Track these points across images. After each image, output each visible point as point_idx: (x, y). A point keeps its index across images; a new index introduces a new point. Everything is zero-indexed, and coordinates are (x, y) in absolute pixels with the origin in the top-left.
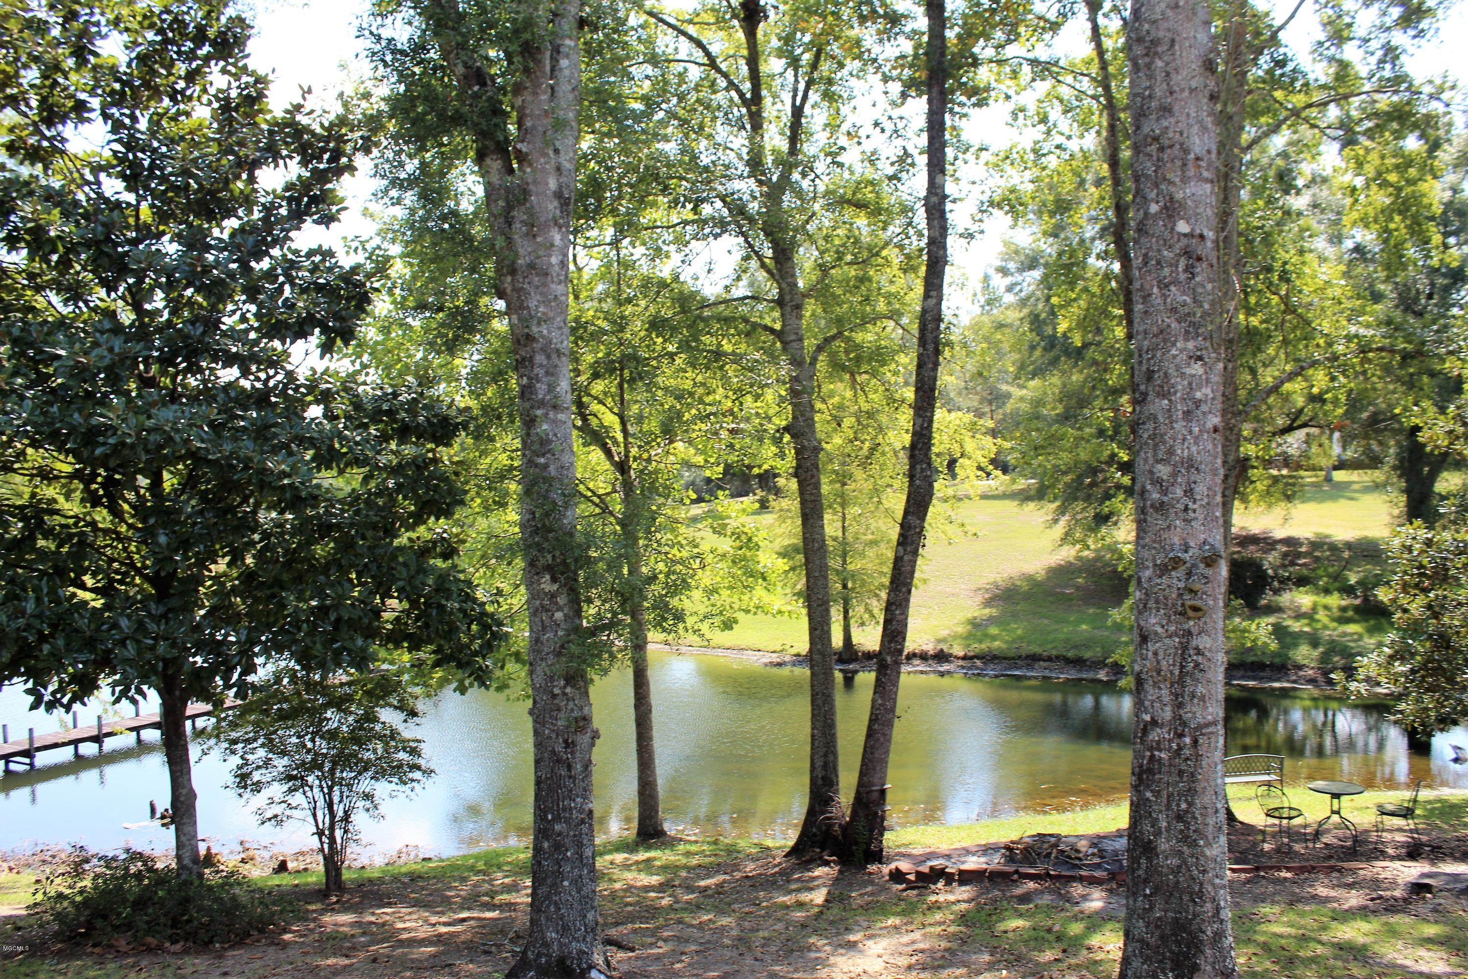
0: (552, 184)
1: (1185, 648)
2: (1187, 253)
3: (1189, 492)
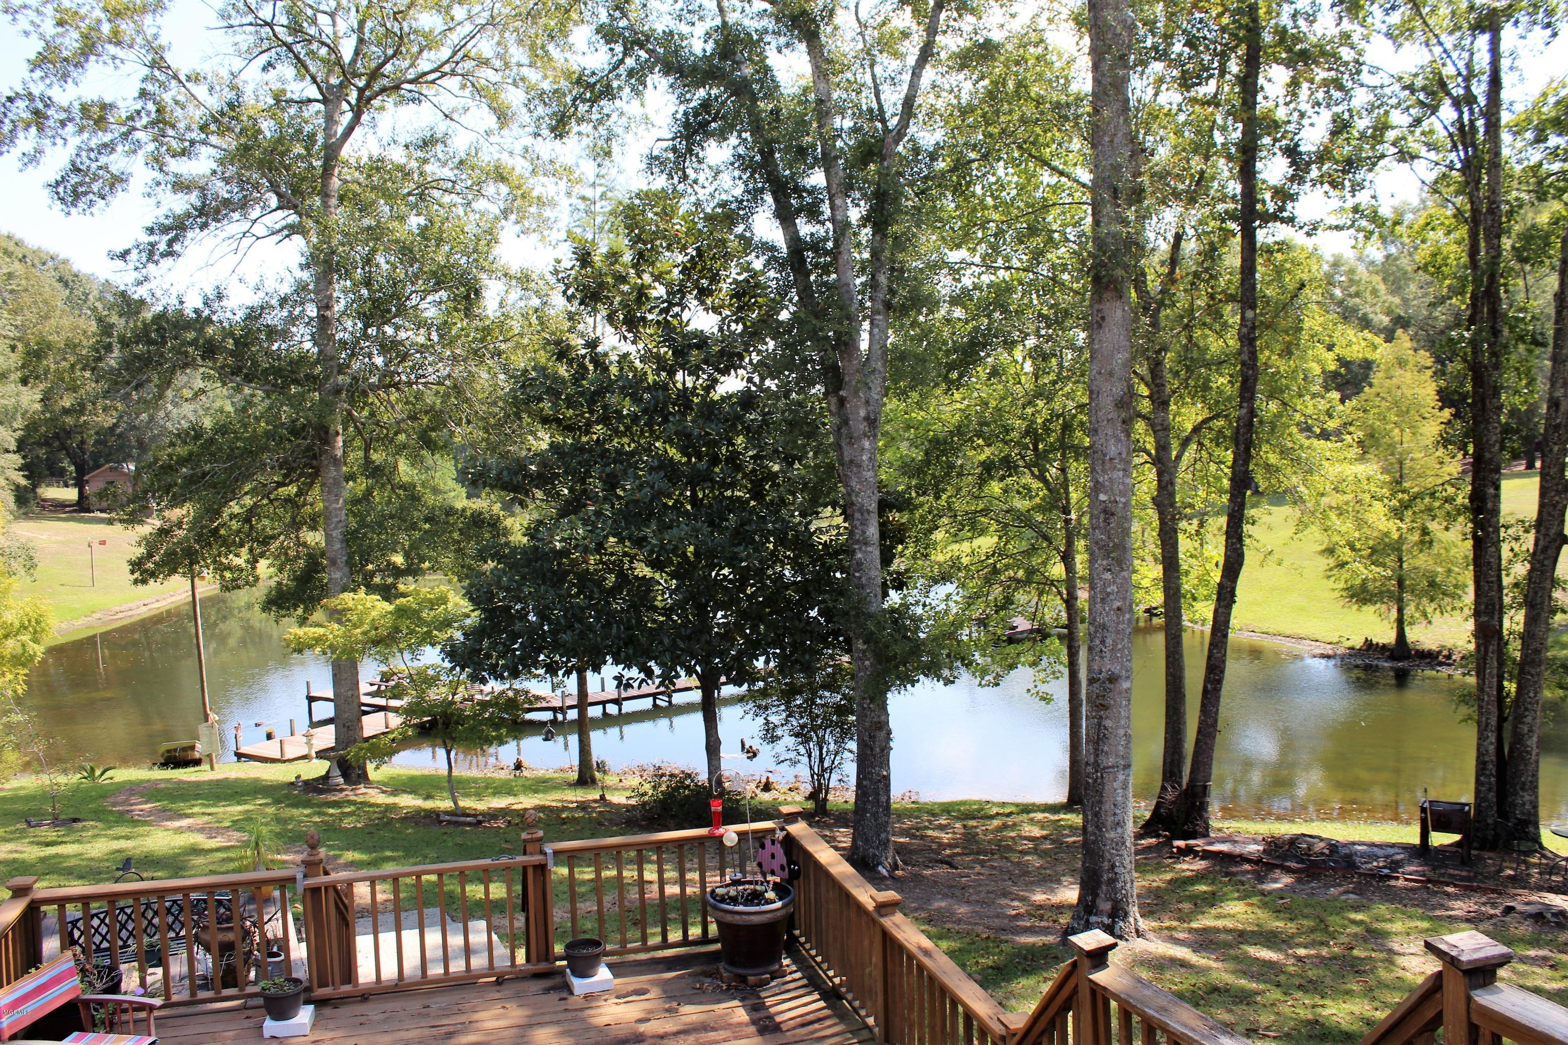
0: (862, 413)
1: (1099, 724)
2: (1105, 511)
3: (1103, 642)
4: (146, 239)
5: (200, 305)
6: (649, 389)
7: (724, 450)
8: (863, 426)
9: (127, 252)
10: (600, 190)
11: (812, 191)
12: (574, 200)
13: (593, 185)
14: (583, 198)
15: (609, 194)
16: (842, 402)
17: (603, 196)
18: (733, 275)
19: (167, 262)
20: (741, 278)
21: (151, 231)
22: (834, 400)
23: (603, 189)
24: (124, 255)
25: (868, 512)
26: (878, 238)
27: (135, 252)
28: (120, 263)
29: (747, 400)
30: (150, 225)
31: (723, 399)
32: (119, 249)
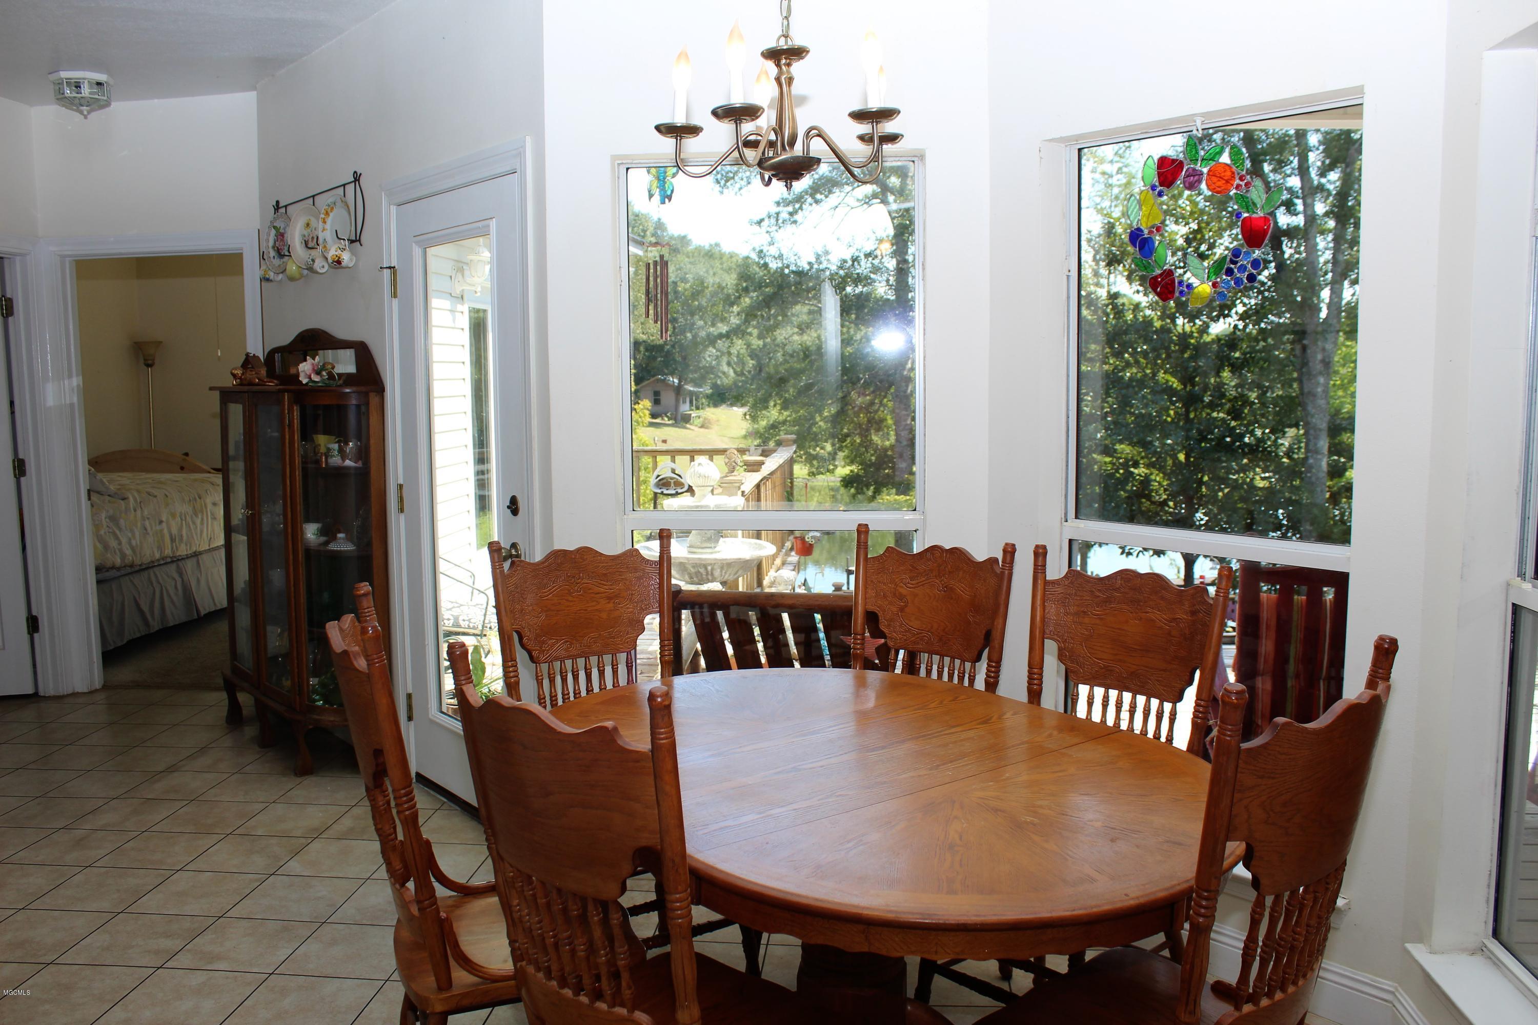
4: (774, 209)
5: (813, 260)
6: (1156, 332)
7: (1212, 380)
8: (1319, 367)
9: (762, 220)
10: (1116, 166)
11: (1290, 190)
12: (1097, 176)
13: (1111, 162)
14: (1104, 173)
15: (1125, 170)
16: (1304, 349)
17: (1119, 171)
18: (1226, 244)
19: (790, 228)
20: (1231, 246)
21: (778, 204)
22: (1298, 347)
23: (1120, 165)
24: (760, 222)
25: (1320, 430)
26: (1339, 226)
27: (767, 220)
28: (756, 227)
29: (1231, 341)
30: (777, 200)
31: (1213, 341)
32: (758, 218)
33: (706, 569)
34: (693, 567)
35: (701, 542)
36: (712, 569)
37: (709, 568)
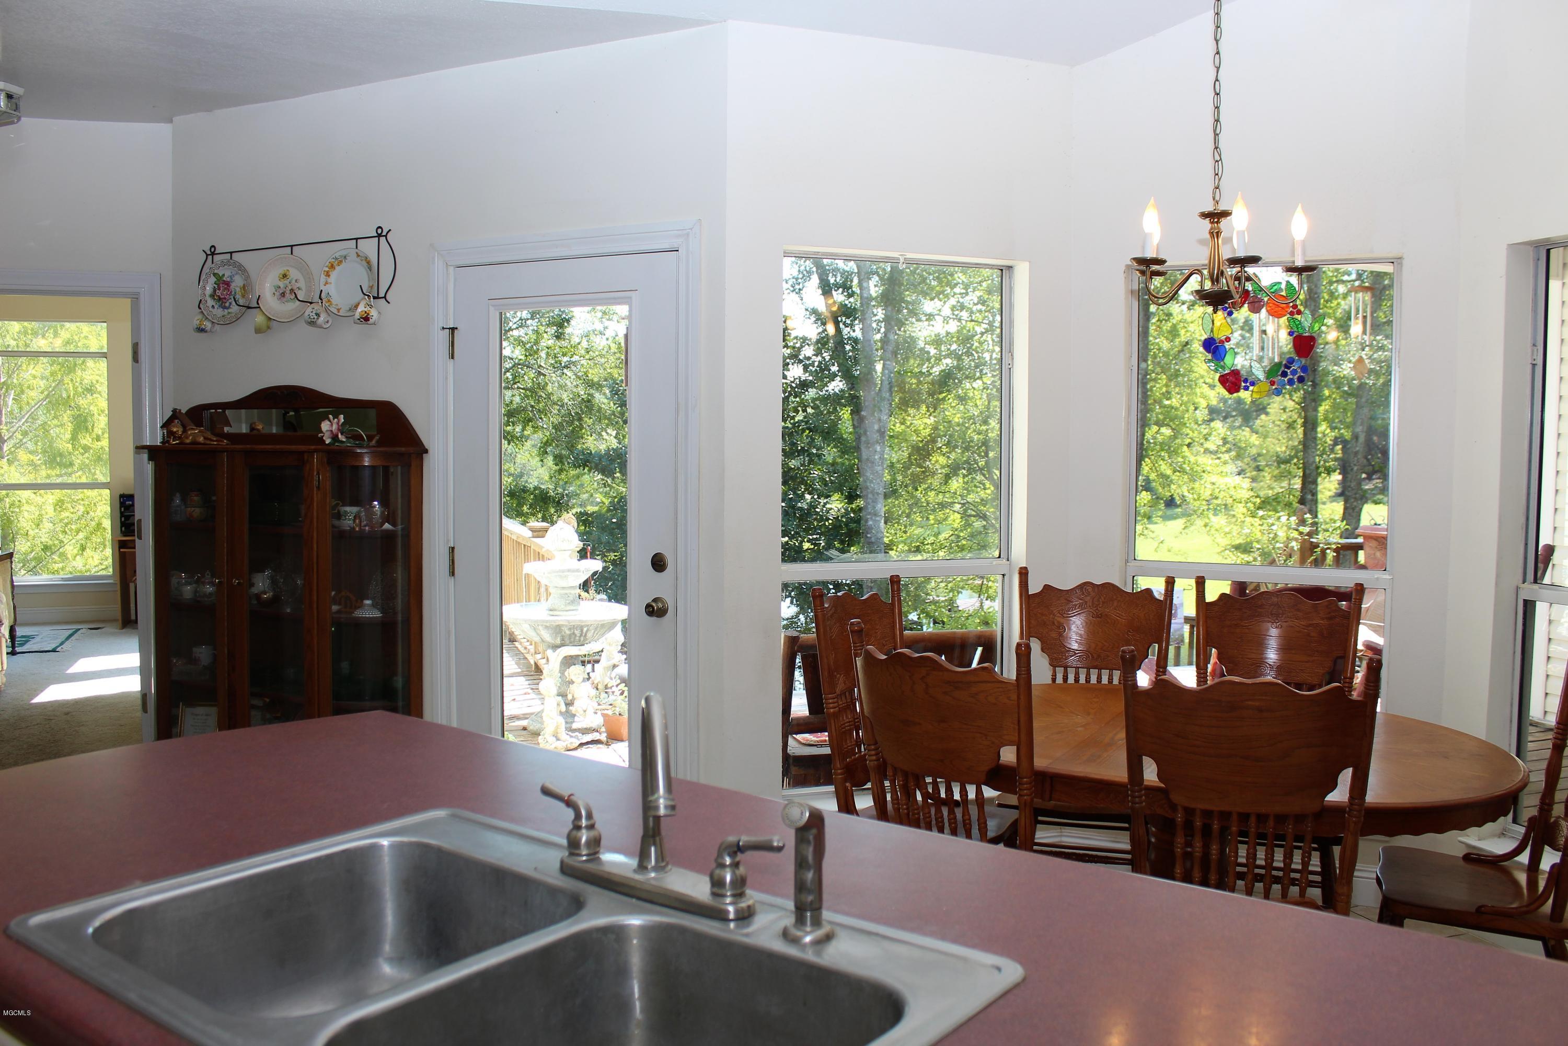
0: (876, 427)
8: (876, 436)
33: (582, 631)
34: (570, 629)
35: (566, 605)
36: (587, 631)
37: (585, 629)
